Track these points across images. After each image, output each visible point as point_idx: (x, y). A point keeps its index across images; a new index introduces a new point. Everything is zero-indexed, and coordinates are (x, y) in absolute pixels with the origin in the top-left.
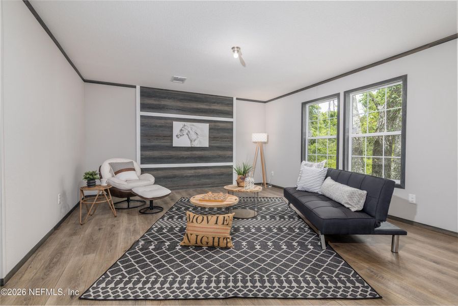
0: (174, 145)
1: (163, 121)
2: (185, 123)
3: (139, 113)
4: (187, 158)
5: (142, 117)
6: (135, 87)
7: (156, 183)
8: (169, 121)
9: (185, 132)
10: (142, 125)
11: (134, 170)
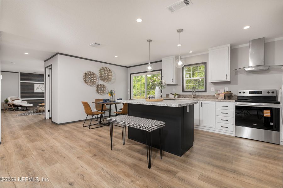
0: (35, 92)
1: (30, 84)
2: (40, 85)
3: (20, 81)
4: (40, 96)
5: (21, 83)
6: (18, 73)
7: (28, 103)
8: (32, 84)
9: (39, 88)
10: (21, 85)
11: (19, 100)
